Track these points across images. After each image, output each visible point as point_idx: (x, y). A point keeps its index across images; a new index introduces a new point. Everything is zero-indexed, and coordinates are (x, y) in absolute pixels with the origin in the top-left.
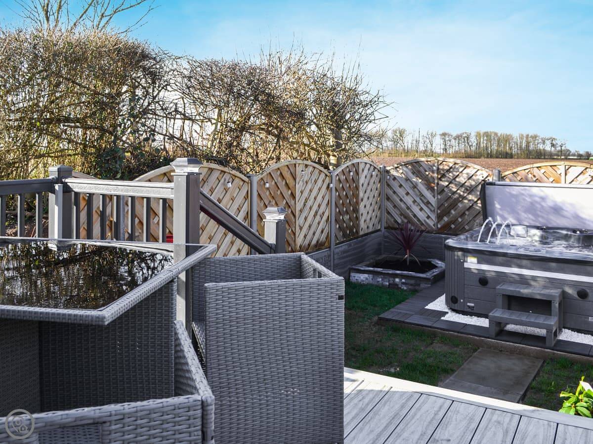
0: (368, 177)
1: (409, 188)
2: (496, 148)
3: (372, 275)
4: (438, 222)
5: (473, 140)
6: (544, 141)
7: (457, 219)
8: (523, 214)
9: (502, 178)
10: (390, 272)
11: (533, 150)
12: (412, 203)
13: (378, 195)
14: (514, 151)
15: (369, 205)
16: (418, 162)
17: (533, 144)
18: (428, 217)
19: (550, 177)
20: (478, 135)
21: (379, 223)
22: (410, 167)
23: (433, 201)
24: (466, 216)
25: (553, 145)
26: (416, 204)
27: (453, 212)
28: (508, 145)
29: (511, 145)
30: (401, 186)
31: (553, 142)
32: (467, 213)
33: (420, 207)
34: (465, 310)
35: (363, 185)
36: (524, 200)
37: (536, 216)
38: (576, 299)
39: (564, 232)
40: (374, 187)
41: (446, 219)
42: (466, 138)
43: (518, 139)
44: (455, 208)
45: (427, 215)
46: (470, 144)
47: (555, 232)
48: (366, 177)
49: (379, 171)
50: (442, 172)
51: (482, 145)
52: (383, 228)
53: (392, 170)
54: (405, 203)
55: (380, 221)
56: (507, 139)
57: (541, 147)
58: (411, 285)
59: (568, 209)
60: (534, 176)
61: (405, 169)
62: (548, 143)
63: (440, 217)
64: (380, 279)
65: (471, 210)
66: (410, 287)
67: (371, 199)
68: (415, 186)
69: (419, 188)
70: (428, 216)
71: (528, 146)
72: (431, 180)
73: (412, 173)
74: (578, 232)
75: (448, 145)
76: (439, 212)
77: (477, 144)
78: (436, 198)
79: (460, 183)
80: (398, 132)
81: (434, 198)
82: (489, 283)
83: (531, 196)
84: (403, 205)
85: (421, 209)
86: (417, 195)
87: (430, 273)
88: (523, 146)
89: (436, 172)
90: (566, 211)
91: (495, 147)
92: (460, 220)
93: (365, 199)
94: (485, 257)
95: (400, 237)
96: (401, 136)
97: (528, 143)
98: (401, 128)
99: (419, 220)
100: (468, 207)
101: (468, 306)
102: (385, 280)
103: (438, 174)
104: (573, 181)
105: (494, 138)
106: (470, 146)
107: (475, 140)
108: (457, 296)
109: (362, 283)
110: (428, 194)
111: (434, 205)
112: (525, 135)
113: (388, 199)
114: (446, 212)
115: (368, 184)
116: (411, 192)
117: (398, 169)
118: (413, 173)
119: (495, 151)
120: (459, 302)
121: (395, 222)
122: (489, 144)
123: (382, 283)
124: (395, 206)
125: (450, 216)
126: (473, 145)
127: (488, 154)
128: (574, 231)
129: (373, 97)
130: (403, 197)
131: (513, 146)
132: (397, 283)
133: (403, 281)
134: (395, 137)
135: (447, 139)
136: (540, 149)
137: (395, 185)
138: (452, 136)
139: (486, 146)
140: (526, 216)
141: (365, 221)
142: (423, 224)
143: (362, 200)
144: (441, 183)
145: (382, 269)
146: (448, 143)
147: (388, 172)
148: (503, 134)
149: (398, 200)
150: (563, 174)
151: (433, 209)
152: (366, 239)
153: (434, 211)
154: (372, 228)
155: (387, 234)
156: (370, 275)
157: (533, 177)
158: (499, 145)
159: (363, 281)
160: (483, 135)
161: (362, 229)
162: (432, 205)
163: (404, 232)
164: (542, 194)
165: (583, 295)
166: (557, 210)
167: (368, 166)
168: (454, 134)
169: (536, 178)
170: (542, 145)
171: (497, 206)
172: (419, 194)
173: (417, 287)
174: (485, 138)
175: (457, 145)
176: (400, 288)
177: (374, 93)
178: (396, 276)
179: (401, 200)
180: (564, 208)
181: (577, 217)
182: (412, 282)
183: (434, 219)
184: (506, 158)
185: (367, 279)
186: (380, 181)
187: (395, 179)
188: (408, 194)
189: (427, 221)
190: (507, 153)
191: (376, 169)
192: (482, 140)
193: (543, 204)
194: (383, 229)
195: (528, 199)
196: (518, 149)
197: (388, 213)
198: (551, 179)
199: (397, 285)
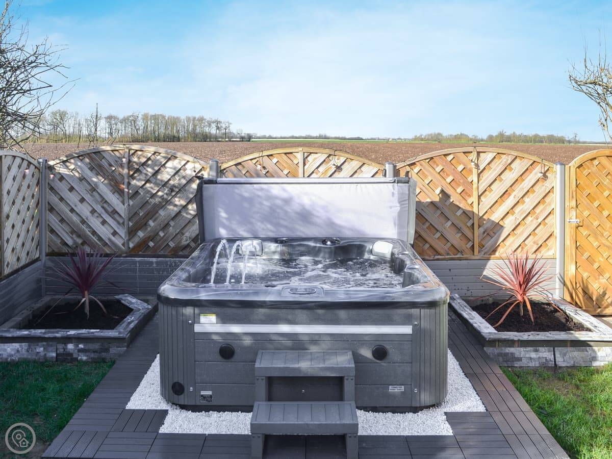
0: (18, 179)
1: (85, 191)
2: (164, 131)
3: (27, 344)
4: (129, 240)
5: (140, 124)
6: (210, 125)
7: (158, 233)
8: (259, 224)
9: (221, 172)
10: (58, 335)
11: (200, 133)
12: (89, 214)
13: (34, 206)
14: (181, 134)
15: (20, 223)
16: (99, 152)
17: (199, 128)
18: (115, 233)
19: (285, 168)
20: (145, 117)
21: (37, 249)
22: (87, 160)
23: (122, 209)
24: (171, 228)
25: (218, 128)
26: (96, 214)
27: (151, 223)
28: (175, 128)
29: (178, 128)
30: (72, 189)
31: (219, 125)
32: (172, 223)
33: (101, 220)
34: (198, 403)
35: (8, 193)
36: (261, 204)
37: (277, 225)
38: (372, 362)
39: (312, 244)
40: (28, 194)
41: (141, 234)
42: (133, 122)
43: (186, 122)
44: (154, 218)
45: (112, 231)
46: (137, 127)
47: (301, 245)
48: (14, 179)
49: (36, 167)
50: (136, 167)
51: (149, 129)
52: (44, 254)
53: (59, 165)
54: (77, 214)
55: (39, 244)
56: (174, 121)
57: (207, 130)
58: (94, 352)
59: (321, 215)
60: (264, 168)
61: (79, 164)
62: (214, 125)
63: (132, 233)
64: (42, 349)
65: (177, 220)
66: (93, 355)
67: (23, 214)
68: (93, 189)
69: (99, 191)
70: (115, 231)
71: (194, 129)
72: (119, 178)
73: (89, 169)
74: (329, 243)
75: (114, 128)
76: (131, 224)
77: (144, 128)
78: (126, 205)
79: (162, 181)
80: (58, 115)
81: (124, 204)
82: (235, 354)
83: (270, 198)
84: (75, 218)
85: (104, 222)
86: (97, 202)
87: (124, 325)
88: (190, 129)
89: (126, 166)
90: (318, 217)
91: (162, 130)
92: (162, 234)
93: (13, 215)
94: (228, 311)
95: (73, 272)
96: (61, 119)
97: (195, 126)
98: (62, 110)
99: (100, 239)
100: (173, 215)
101: (202, 396)
102: (50, 349)
103: (129, 169)
104: (313, 172)
105: (162, 122)
106: (137, 130)
107: (143, 124)
108: (182, 383)
109: (9, 360)
110: (114, 200)
111: (123, 215)
112: (191, 119)
113: (51, 209)
114: (142, 225)
115: (19, 190)
116: (87, 197)
117: (68, 164)
118: (91, 169)
119: (163, 135)
120: (185, 391)
121: (63, 245)
122: (157, 127)
123: (45, 354)
124: (62, 220)
125: (147, 229)
126: (141, 128)
127: (155, 138)
128: (324, 241)
129: (28, 55)
130: (76, 206)
131: (181, 129)
132: (71, 352)
133: (81, 346)
134: (54, 120)
135: (113, 122)
136: (206, 132)
137: (62, 188)
138: (118, 119)
139: (154, 129)
140: (263, 226)
141: (13, 250)
142: (107, 243)
143: (8, 217)
144: (134, 182)
145: (43, 331)
146: (114, 127)
147: (51, 168)
148: (170, 117)
149: (67, 210)
150: (301, 165)
151: (121, 221)
152: (15, 278)
153: (123, 223)
154: (26, 259)
155: (50, 264)
156: (23, 344)
157: (262, 169)
158: (166, 128)
159: (12, 355)
160: (151, 119)
161: (8, 263)
162: (120, 216)
163: (76, 259)
164: (284, 195)
165: (380, 353)
166: (305, 216)
167: (18, 161)
168: (121, 117)
169: (266, 171)
170: (207, 128)
171: (223, 215)
172: (100, 200)
173: (104, 355)
174: (153, 121)
175: (123, 128)
176: (76, 359)
177: (29, 50)
178: (68, 339)
179: (72, 210)
180: (315, 213)
181: (331, 224)
182: (96, 346)
183: (123, 236)
184: (174, 141)
185: (18, 351)
186: (38, 184)
187: (62, 178)
188: (82, 200)
189: (113, 238)
190: (174, 137)
191: (32, 165)
192: (149, 123)
193: (287, 208)
194: (44, 258)
195: (267, 203)
196: (185, 133)
197: (52, 231)
198: (286, 172)
199: (71, 355)
